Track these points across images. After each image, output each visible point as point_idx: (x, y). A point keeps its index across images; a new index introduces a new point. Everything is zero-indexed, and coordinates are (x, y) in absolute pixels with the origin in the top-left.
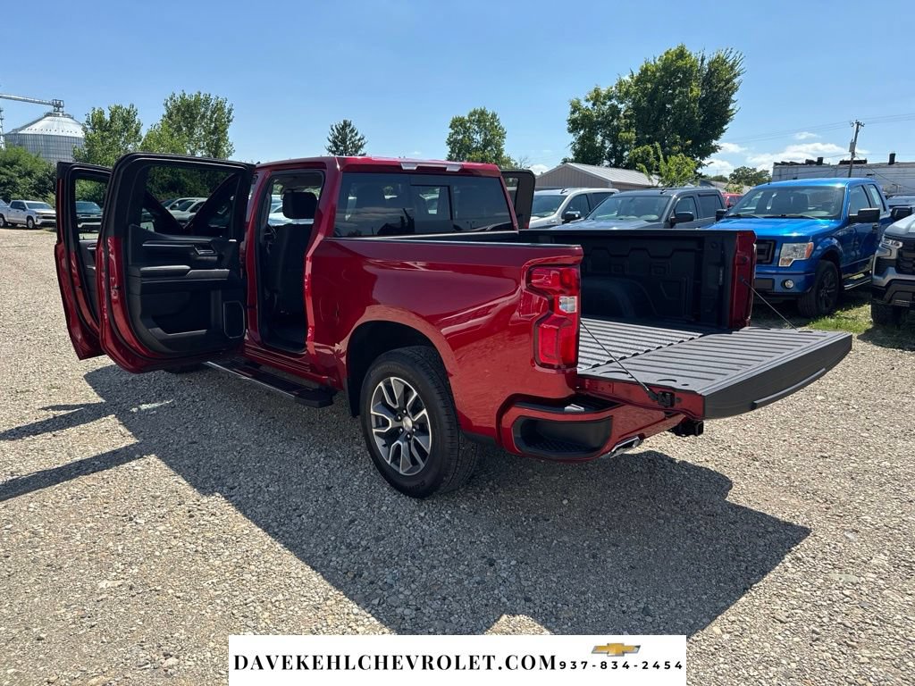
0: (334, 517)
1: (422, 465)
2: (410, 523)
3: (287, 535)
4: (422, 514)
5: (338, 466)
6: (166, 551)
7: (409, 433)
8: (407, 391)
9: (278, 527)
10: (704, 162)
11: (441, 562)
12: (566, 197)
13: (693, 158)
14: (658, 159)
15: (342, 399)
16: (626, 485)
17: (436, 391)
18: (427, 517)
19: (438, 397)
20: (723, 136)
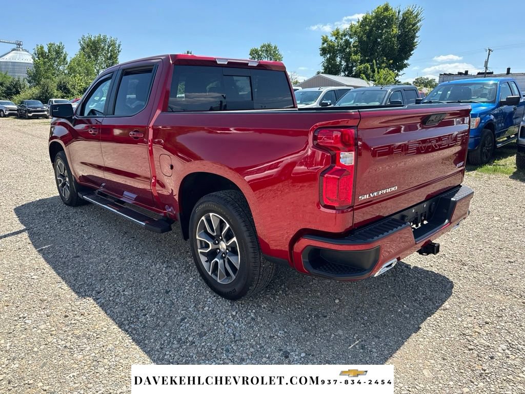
0: (170, 316)
1: (234, 277)
2: (225, 321)
3: (134, 332)
4: (234, 313)
5: (175, 274)
6: (42, 347)
7: (224, 253)
8: (222, 224)
9: (128, 325)
10: (399, 73)
11: (248, 355)
12: (322, 92)
13: (393, 71)
14: (373, 71)
15: (177, 227)
16: (378, 286)
17: (243, 224)
18: (237, 315)
19: (244, 229)
20: (411, 58)
